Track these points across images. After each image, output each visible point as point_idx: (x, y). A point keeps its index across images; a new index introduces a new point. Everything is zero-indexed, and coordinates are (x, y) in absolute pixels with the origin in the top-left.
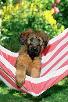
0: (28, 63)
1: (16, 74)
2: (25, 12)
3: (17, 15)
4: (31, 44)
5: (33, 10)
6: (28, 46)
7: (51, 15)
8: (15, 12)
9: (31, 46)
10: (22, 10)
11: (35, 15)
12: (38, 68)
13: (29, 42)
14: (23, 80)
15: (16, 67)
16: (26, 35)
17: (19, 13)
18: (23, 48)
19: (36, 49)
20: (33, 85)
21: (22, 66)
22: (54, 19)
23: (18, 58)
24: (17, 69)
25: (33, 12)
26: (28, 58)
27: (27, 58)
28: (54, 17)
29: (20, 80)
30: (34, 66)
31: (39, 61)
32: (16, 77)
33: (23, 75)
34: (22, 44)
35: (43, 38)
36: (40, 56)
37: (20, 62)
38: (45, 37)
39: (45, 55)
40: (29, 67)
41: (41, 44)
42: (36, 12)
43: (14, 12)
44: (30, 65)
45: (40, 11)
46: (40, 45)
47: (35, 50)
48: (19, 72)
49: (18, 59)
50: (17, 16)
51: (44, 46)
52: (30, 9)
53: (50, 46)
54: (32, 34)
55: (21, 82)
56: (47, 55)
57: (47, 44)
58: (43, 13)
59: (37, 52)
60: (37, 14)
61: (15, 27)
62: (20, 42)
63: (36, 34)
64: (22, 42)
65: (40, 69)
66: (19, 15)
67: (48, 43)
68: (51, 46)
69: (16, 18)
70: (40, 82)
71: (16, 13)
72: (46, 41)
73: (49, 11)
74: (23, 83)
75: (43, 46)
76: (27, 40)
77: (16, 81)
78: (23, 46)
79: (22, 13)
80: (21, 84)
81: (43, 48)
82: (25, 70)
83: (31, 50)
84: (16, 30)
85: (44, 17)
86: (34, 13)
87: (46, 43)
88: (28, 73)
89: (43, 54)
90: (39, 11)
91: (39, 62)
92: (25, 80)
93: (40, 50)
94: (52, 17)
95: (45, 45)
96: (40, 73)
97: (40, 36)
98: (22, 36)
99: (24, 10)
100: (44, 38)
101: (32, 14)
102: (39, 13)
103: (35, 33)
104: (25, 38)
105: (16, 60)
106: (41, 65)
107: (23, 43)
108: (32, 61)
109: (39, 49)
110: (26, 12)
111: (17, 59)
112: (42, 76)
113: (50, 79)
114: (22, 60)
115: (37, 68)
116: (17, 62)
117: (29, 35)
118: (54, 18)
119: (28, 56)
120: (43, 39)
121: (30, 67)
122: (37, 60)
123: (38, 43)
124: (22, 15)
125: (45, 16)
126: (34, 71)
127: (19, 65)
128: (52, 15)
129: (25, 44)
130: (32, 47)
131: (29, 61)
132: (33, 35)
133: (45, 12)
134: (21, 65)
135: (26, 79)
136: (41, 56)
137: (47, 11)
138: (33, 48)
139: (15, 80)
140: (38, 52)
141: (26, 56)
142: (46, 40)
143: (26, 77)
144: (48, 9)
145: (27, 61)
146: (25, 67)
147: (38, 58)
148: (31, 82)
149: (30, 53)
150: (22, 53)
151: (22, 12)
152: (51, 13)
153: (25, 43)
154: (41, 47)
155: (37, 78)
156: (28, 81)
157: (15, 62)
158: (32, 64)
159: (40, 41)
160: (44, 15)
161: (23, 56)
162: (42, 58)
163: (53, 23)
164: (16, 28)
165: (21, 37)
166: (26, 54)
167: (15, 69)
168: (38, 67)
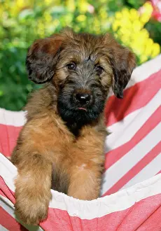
0: (58, 149)
1: (16, 185)
2: (47, 15)
3: (20, 24)
4: (69, 81)
5: (77, 8)
6: (61, 87)
7: (140, 25)
8: (13, 14)
9: (68, 89)
10: (39, 8)
11: (83, 25)
12: (94, 165)
13: (63, 74)
14: (43, 206)
15: (15, 161)
16: (52, 48)
17: (27, 18)
18: (41, 94)
19: (88, 99)
20: (76, 224)
21: (38, 157)
22: (151, 41)
23: (23, 128)
24: (20, 169)
25: (76, 14)
26: (60, 130)
27: (55, 130)
28: (150, 32)
29: (32, 208)
30: (80, 159)
31: (99, 140)
32: (15, 196)
33: (41, 188)
34: (37, 80)
35: (111, 61)
36: (102, 121)
37: (29, 143)
38: (120, 57)
39: (120, 118)
40: (63, 160)
41: (105, 80)
42: (87, 14)
43: (9, 17)
44: (67, 155)
45: (103, 11)
46: (100, 86)
47: (83, 102)
48: (29, 179)
49: (25, 133)
50: (19, 30)
51: (115, 89)
52: (65, 5)
53: (136, 88)
54: (74, 46)
55: (33, 214)
56: (128, 118)
57: (126, 83)
58: (111, 19)
59: (90, 107)
60: (91, 21)
61: (12, 69)
62: (30, 73)
63: (89, 46)
64: (36, 75)
65: (101, 169)
66: (28, 27)
67: (129, 77)
68: (141, 89)
69: (19, 36)
70: (101, 215)
71: (17, 19)
72: (124, 71)
73: (133, 12)
74: (42, 217)
75: (111, 89)
76: (54, 68)
77: (17, 210)
78: (40, 86)
79: (40, 21)
80: (33, 221)
81: (111, 94)
82: (50, 170)
83: (71, 100)
84: (18, 78)
85: (116, 32)
86: (81, 18)
87: (122, 77)
88: (60, 184)
89: (112, 117)
90: (97, 12)
91: (97, 145)
92: (47, 205)
93: (103, 102)
94: (145, 34)
95: (120, 83)
96: (101, 183)
97: (101, 54)
98: (40, 53)
99: (45, 9)
100: (117, 60)
101: (75, 22)
102: (100, 19)
103: (83, 41)
104: (50, 61)
105: (18, 136)
106: (106, 155)
107: (41, 77)
108: (72, 139)
109: (97, 100)
110: (53, 15)
111: (20, 134)
112: (108, 193)
113: (137, 204)
114: (39, 138)
115: (90, 165)
116: (20, 142)
117: (62, 49)
118: (150, 37)
119: (59, 122)
120: (112, 64)
121: (67, 161)
122: (91, 138)
123: (94, 77)
124: (37, 28)
125: (119, 28)
126: (81, 174)
127: (29, 153)
128: (145, 26)
129: (48, 80)
130: (74, 92)
131: (62, 141)
132: (77, 50)
133: (118, 15)
134: (36, 156)
135: (53, 205)
136: (107, 123)
137: (125, 11)
138: (78, 96)
139: (12, 205)
140: (96, 108)
141: (53, 121)
142: (123, 67)
143: (51, 197)
144: (130, 6)
145: (55, 139)
146: (48, 161)
147: (95, 128)
148: (71, 214)
149: (68, 113)
150: (39, 112)
151: (39, 15)
152: (140, 18)
153: (49, 76)
154: (105, 93)
155: (90, 198)
156: (60, 211)
157: (13, 144)
158: (74, 150)
159: (100, 69)
160: (115, 27)
161: (41, 122)
162: (110, 128)
163: (148, 52)
164: (17, 71)
165: (34, 57)
166: (54, 116)
167: (14, 168)
168: (96, 160)
